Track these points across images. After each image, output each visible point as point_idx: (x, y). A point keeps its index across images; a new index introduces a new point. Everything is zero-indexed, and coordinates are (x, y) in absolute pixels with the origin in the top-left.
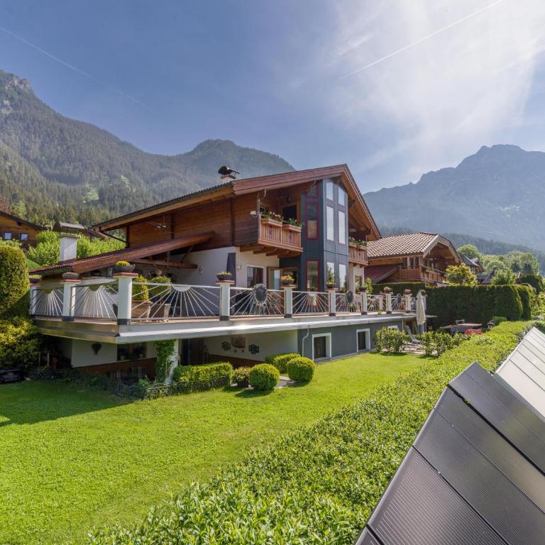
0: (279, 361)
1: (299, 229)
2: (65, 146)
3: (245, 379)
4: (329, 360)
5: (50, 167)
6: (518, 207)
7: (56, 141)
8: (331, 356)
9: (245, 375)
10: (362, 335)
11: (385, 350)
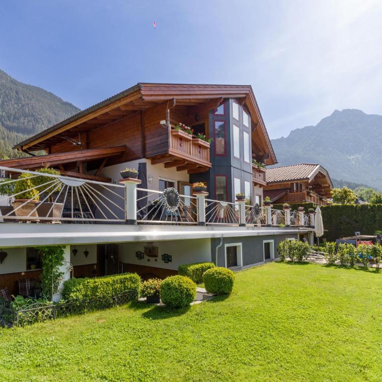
0: (193, 271)
1: (207, 144)
2: (20, 105)
3: (155, 293)
4: (240, 269)
5: (9, 121)
6: (360, 156)
7: (13, 100)
8: (242, 265)
9: (155, 288)
10: (268, 245)
11: (288, 259)
